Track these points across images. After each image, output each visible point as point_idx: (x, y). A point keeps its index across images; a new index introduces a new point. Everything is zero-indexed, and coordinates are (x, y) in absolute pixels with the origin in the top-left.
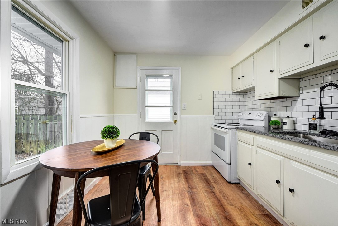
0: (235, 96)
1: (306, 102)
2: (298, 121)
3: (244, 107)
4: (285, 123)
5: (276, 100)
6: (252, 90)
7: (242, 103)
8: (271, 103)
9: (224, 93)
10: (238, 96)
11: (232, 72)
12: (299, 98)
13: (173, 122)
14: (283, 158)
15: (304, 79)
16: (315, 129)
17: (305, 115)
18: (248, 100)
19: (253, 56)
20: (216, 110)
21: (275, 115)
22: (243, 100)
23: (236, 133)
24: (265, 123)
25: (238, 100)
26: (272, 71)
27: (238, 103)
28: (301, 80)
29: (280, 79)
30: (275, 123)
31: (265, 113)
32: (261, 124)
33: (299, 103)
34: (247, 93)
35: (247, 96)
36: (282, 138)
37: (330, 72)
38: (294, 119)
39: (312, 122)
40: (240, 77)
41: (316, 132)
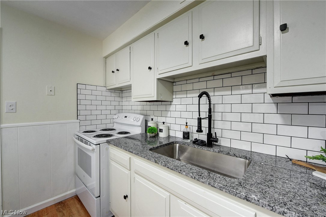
0: (109, 94)
1: (179, 108)
2: (173, 127)
3: (120, 108)
4: (161, 130)
5: (152, 103)
6: (128, 88)
7: (117, 103)
8: (148, 107)
9: (94, 88)
10: (113, 95)
12: (173, 103)
15: (177, 83)
16: (188, 138)
17: (179, 121)
18: (124, 99)
21: (152, 119)
22: (118, 99)
24: (142, 130)
25: (112, 99)
26: (150, 68)
27: (113, 103)
28: (174, 84)
29: (158, 79)
30: (152, 130)
31: (142, 117)
32: (137, 131)
33: (172, 108)
34: (123, 92)
35: (124, 95)
37: (197, 80)
38: (169, 125)
39: (186, 131)
40: (115, 71)
41: (189, 141)
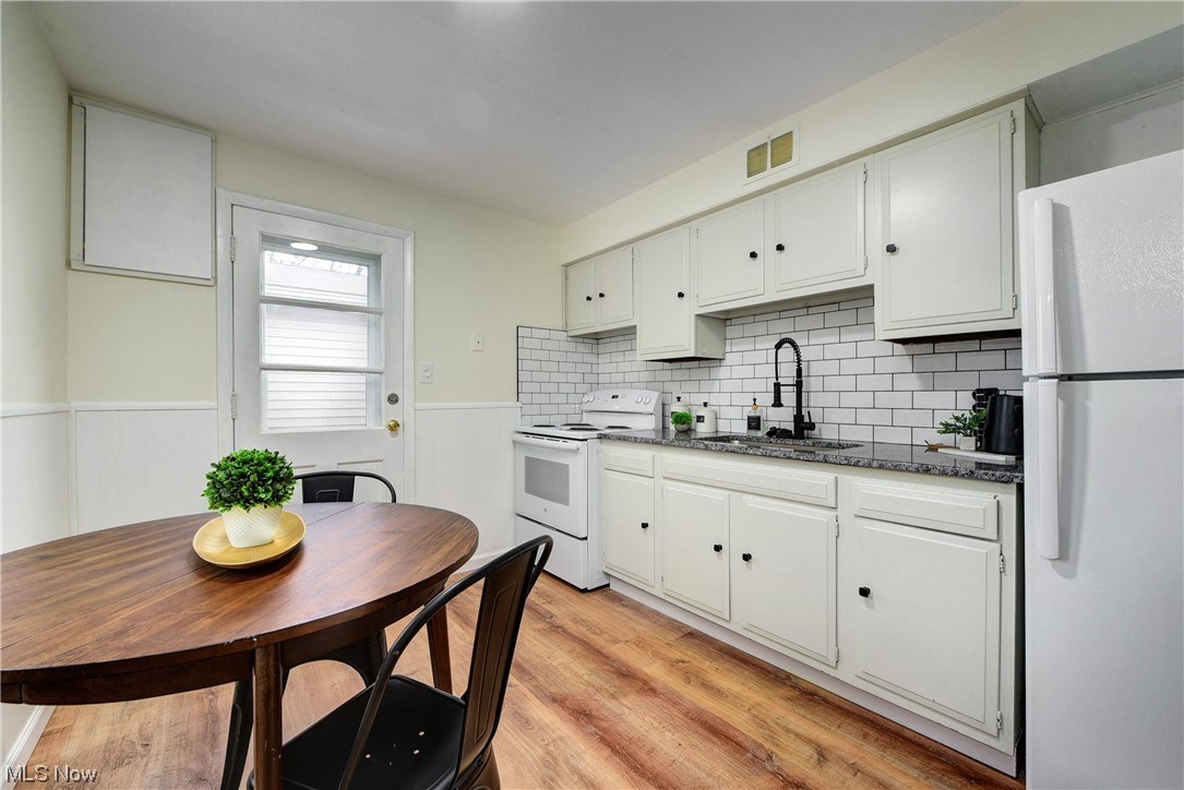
0: (571, 346)
1: (738, 372)
2: (725, 412)
3: (592, 379)
4: (700, 419)
5: (677, 365)
6: (629, 332)
7: (587, 368)
8: (666, 372)
9: (545, 334)
10: (581, 348)
11: (567, 278)
12: (724, 363)
13: (383, 427)
14: (727, 493)
15: (734, 322)
16: (758, 428)
17: (738, 399)
18: (603, 359)
19: (629, 247)
20: (524, 387)
21: (679, 399)
22: (592, 358)
23: (598, 451)
24: (656, 422)
25: (578, 358)
26: (681, 295)
27: (581, 368)
28: (728, 323)
29: (697, 315)
30: (681, 419)
31: (655, 395)
32: (646, 425)
33: (723, 372)
34: (600, 341)
35: (601, 348)
36: (727, 451)
37: (776, 315)
38: (717, 408)
39: (753, 414)
40: (596, 297)
41: (759, 434)
